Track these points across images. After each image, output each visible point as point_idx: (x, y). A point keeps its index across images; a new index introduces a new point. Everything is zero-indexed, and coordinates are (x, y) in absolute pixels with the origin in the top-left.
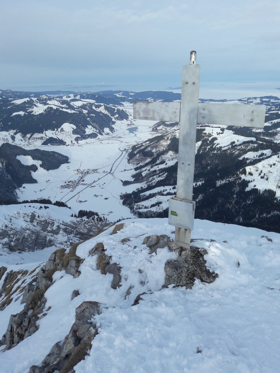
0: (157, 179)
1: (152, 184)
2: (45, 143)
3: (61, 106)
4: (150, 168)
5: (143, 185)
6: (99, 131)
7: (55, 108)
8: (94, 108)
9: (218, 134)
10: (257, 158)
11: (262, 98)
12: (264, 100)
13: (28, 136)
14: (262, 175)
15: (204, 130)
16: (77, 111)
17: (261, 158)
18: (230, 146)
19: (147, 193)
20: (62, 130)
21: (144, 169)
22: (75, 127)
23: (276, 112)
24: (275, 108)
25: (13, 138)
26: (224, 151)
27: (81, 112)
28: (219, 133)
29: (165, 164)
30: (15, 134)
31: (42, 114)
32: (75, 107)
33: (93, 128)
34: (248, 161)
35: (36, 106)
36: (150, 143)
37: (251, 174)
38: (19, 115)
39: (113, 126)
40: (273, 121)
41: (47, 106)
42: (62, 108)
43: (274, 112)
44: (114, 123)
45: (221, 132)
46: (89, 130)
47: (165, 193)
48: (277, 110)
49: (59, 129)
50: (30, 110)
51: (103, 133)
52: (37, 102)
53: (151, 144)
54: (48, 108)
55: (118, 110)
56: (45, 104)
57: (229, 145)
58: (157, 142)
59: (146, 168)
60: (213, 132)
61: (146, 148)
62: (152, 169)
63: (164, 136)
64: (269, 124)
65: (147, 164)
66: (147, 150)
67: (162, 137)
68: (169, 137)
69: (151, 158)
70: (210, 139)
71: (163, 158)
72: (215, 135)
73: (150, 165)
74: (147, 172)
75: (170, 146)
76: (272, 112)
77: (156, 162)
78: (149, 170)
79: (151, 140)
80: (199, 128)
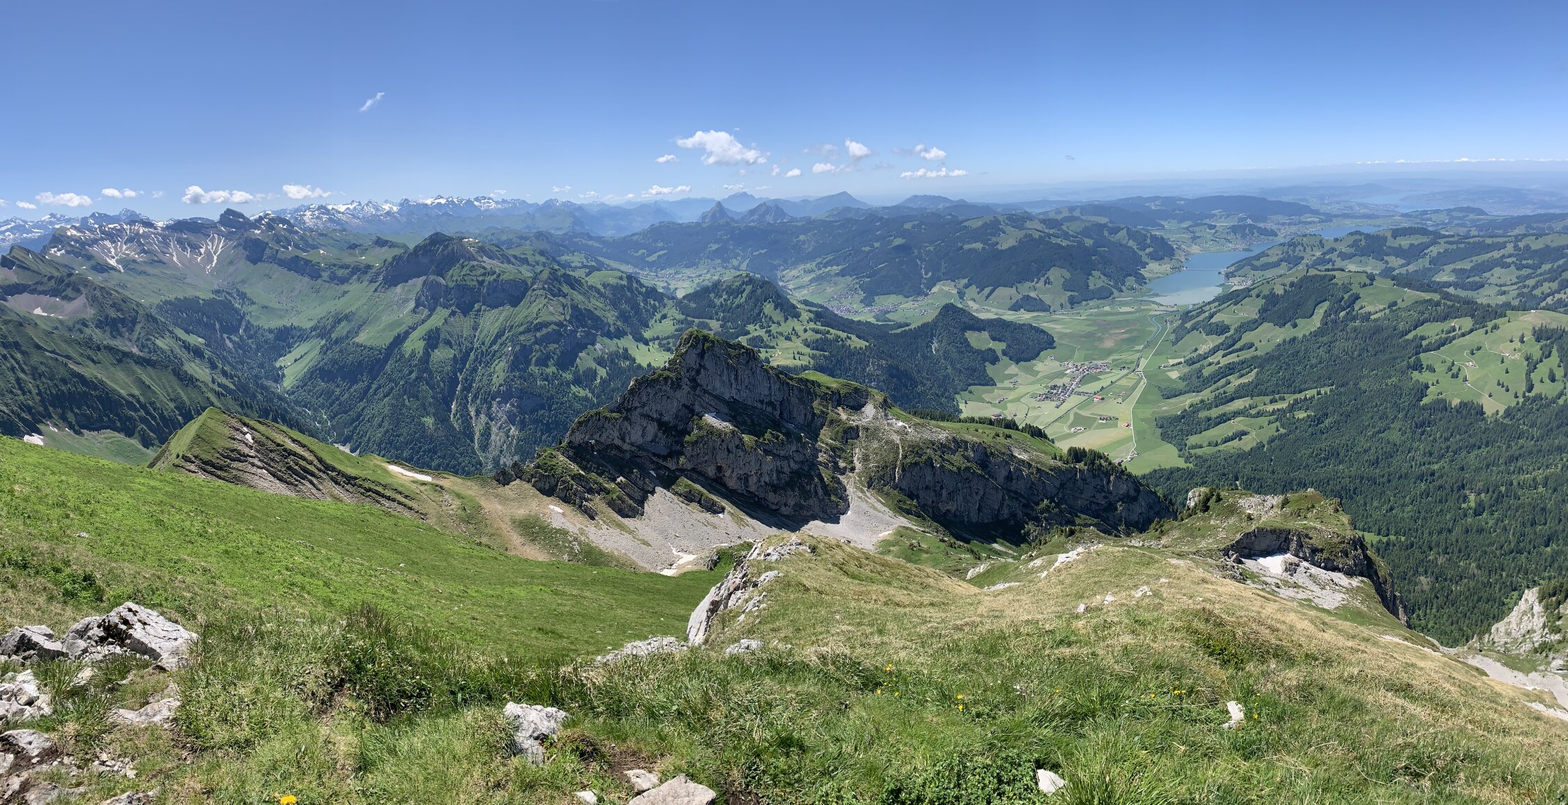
0: (1236, 382)
1: (1225, 393)
2: (1015, 308)
3: (1047, 231)
4: (1219, 358)
5: (1207, 394)
6: (1116, 283)
7: (1036, 235)
8: (1106, 233)
10: (1444, 336)
11: (1449, 211)
12: (1455, 214)
13: (987, 290)
14: (1455, 370)
16: (1074, 241)
17: (1451, 335)
18: (1387, 311)
19: (1215, 413)
20: (1047, 282)
21: (1205, 362)
22: (1068, 275)
23: (1481, 239)
24: (1476, 233)
25: (961, 294)
26: (1376, 320)
27: (1081, 244)
28: (1365, 285)
29: (1254, 348)
30: (966, 286)
31: (1014, 247)
32: (1071, 233)
33: (1102, 276)
34: (1424, 343)
35: (1004, 233)
37: (1432, 369)
38: (974, 250)
39: (1142, 271)
40: (1474, 259)
41: (1024, 232)
42: (1049, 235)
43: (1476, 239)
44: (1144, 265)
45: (1368, 282)
46: (1097, 281)
47: (1253, 412)
48: (1482, 237)
49: (1043, 279)
50: (994, 239)
51: (1123, 288)
52: (1007, 224)
53: (1221, 308)
54: (1026, 236)
55: (1154, 238)
56: (1021, 228)
57: (1385, 309)
58: (1236, 304)
59: (1210, 359)
60: (1352, 281)
61: (1211, 316)
62: (1225, 362)
63: (1250, 290)
64: (1466, 265)
65: (1214, 351)
66: (1213, 320)
67: (1246, 293)
68: (1261, 292)
69: (1222, 338)
70: (1346, 296)
71: (1247, 337)
72: (1355, 289)
73: (1221, 353)
74: (1213, 368)
75: (1263, 311)
76: (1471, 240)
77: (1233, 345)
78: (1218, 363)
79: (1221, 300)
80: (1323, 273)
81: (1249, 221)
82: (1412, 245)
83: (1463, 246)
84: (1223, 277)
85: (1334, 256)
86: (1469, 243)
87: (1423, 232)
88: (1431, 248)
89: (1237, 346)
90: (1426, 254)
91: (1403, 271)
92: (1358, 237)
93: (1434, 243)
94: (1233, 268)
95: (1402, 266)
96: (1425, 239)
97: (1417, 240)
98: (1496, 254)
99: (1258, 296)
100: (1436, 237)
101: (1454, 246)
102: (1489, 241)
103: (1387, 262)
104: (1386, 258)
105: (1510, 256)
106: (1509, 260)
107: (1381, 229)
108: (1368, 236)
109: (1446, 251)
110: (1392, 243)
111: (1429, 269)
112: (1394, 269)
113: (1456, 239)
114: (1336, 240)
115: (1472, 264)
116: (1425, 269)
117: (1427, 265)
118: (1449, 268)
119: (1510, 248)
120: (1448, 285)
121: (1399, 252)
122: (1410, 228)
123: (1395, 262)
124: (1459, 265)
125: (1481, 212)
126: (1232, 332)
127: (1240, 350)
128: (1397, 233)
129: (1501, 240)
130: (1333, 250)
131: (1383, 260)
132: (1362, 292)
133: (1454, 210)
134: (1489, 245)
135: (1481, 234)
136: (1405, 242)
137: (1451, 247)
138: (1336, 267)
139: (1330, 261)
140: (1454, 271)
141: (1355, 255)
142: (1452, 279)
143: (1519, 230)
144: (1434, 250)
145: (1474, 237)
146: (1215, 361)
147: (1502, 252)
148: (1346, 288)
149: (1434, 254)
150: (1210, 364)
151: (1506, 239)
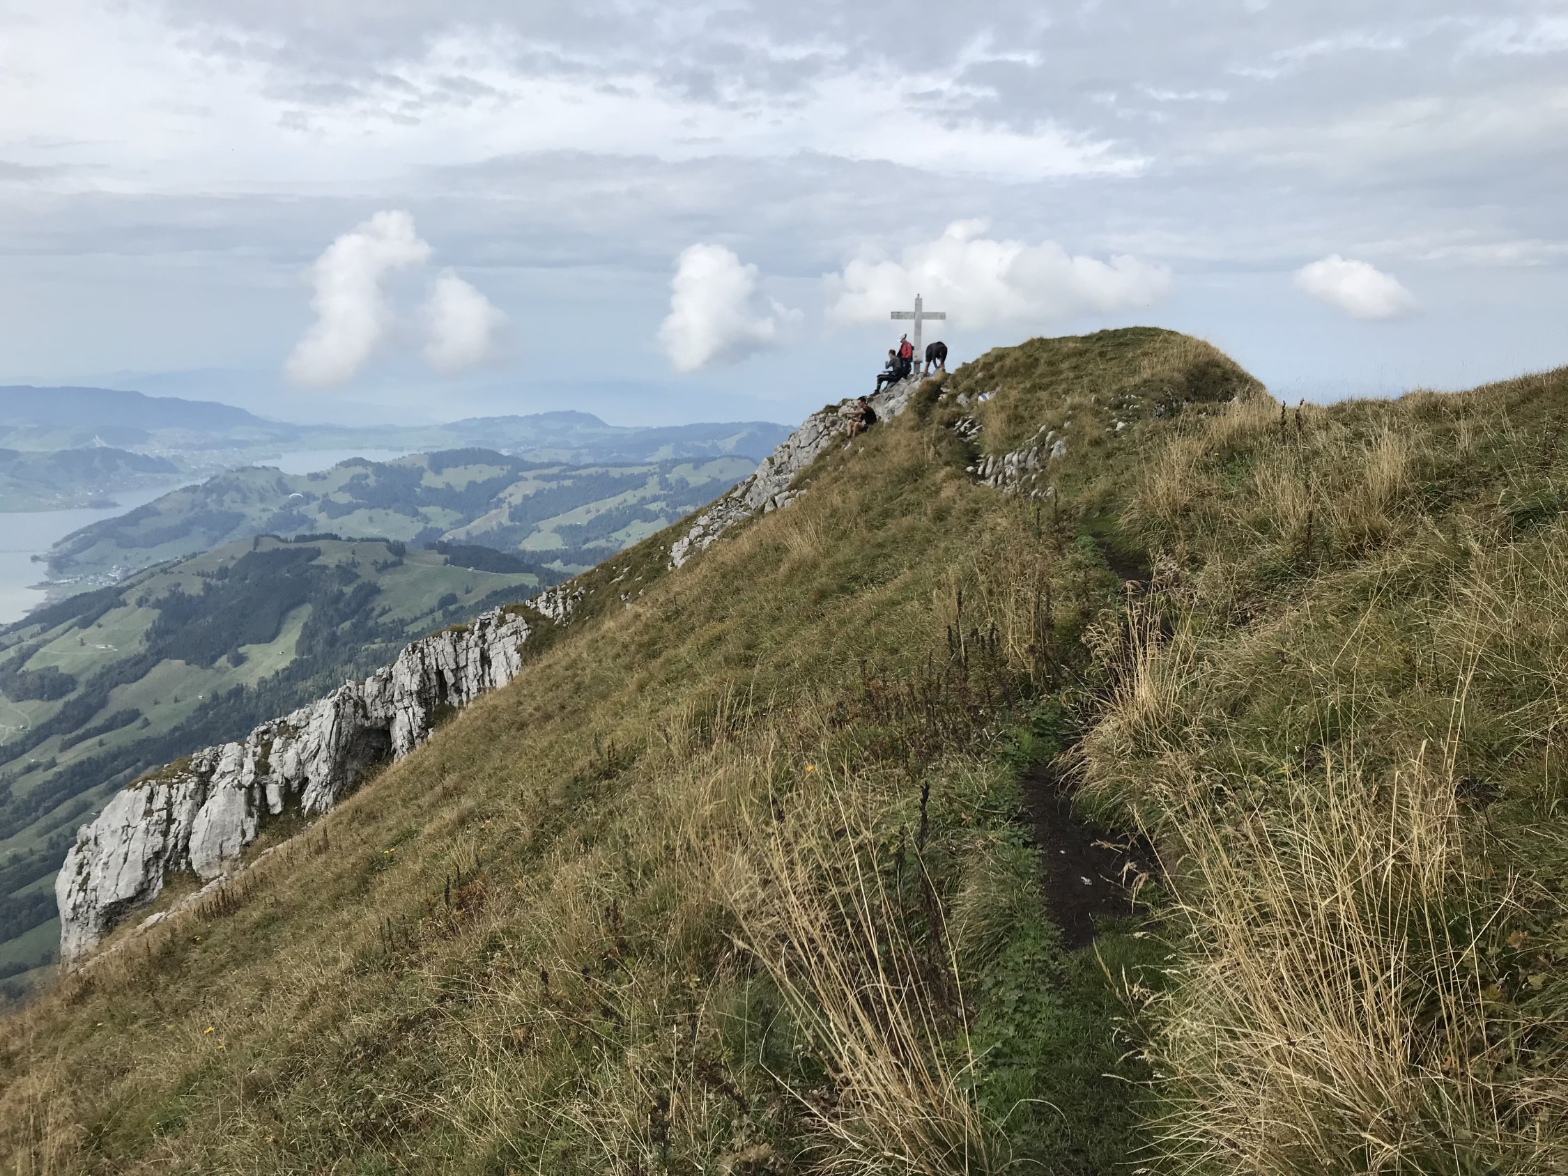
4: (54, 752)
9: (384, 567)
12: (548, 424)
15: (318, 553)
23: (600, 470)
24: (590, 460)
28: (387, 566)
29: (138, 723)
36: (44, 630)
43: (592, 471)
45: (391, 558)
57: (432, 611)
58: (85, 624)
59: (30, 758)
60: (357, 559)
61: (25, 656)
62: (68, 759)
63: (120, 591)
64: (580, 516)
65: (39, 735)
66: (31, 665)
67: (111, 599)
68: (149, 592)
69: (58, 705)
70: (348, 590)
71: (123, 697)
72: (367, 574)
73: (56, 740)
74: (40, 777)
75: (155, 634)
76: (583, 472)
77: (87, 719)
78: (53, 764)
79: (47, 618)
80: (293, 546)
81: (99, 443)
82: (472, 484)
83: (568, 483)
84: (45, 566)
85: (312, 510)
86: (580, 477)
87: (492, 458)
88: (511, 489)
89: (97, 721)
91: (460, 534)
92: (359, 470)
93: (513, 479)
94: (69, 545)
95: (458, 524)
96: (495, 472)
97: (482, 473)
98: (630, 497)
99: (140, 603)
100: (517, 468)
101: (554, 485)
102: (615, 473)
103: (426, 519)
104: (422, 510)
105: (655, 499)
106: (654, 507)
107: (406, 454)
108: (380, 468)
109: (539, 493)
110: (430, 480)
111: (513, 530)
113: (555, 470)
114: (314, 477)
115: (592, 516)
117: (506, 521)
118: (547, 525)
120: (553, 556)
121: (448, 498)
122: (465, 452)
124: (564, 520)
125: (593, 420)
126: (80, 690)
127: (109, 727)
128: (439, 461)
129: (637, 470)
130: (309, 497)
131: (416, 514)
132: (385, 581)
133: (548, 416)
134: (616, 481)
135: (600, 461)
136: (458, 478)
137: (547, 486)
138: (319, 532)
139: (303, 520)
140: (559, 530)
141: (358, 507)
142: (556, 543)
143: (665, 453)
144: (515, 495)
145: (587, 466)
146: (45, 759)
147: (640, 493)
148: (346, 572)
149: (517, 500)
150: (30, 769)
151: (645, 469)
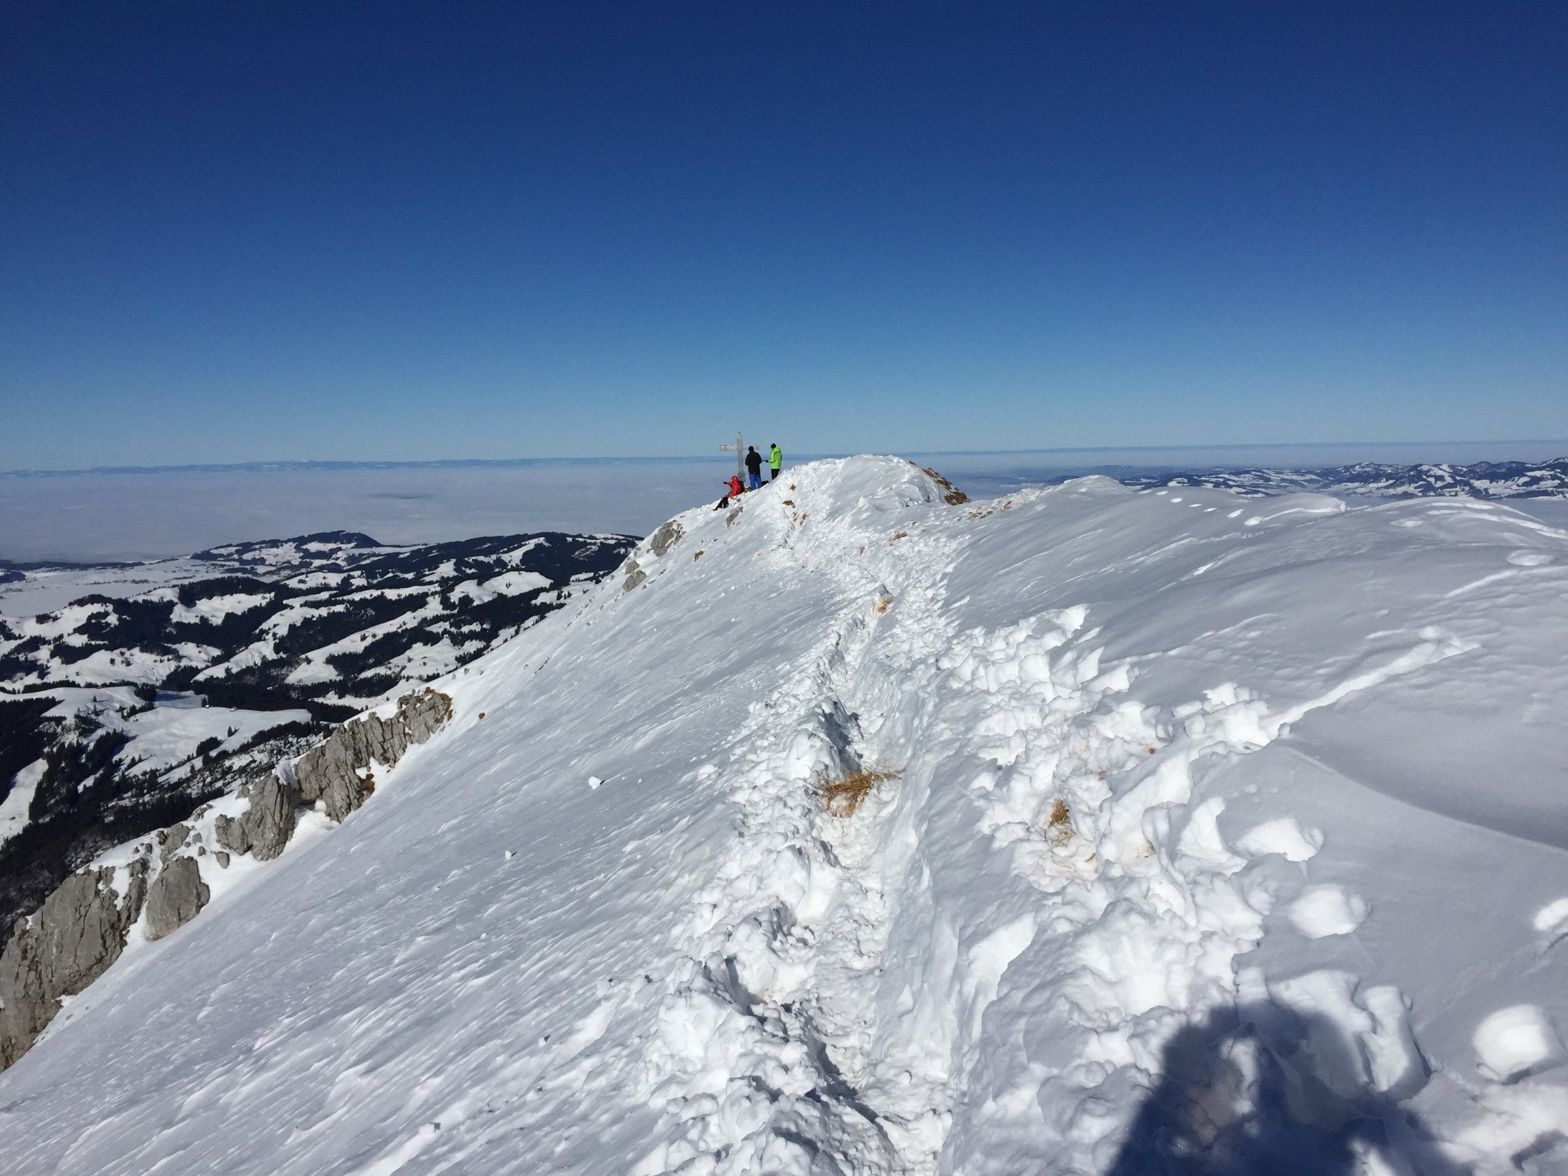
9: (128, 713)
15: (52, 703)
57: (190, 759)
76: (356, 596)
90: (263, 632)
102: (392, 595)
103: (179, 657)
112: (197, 671)
116: (266, 664)
119: (434, 607)
123: (194, 654)
130: (38, 642)
132: (133, 728)
133: (310, 538)
134: (393, 603)
136: (214, 610)
143: (442, 570)
145: (360, 589)
148: (87, 723)
151: (424, 589)
